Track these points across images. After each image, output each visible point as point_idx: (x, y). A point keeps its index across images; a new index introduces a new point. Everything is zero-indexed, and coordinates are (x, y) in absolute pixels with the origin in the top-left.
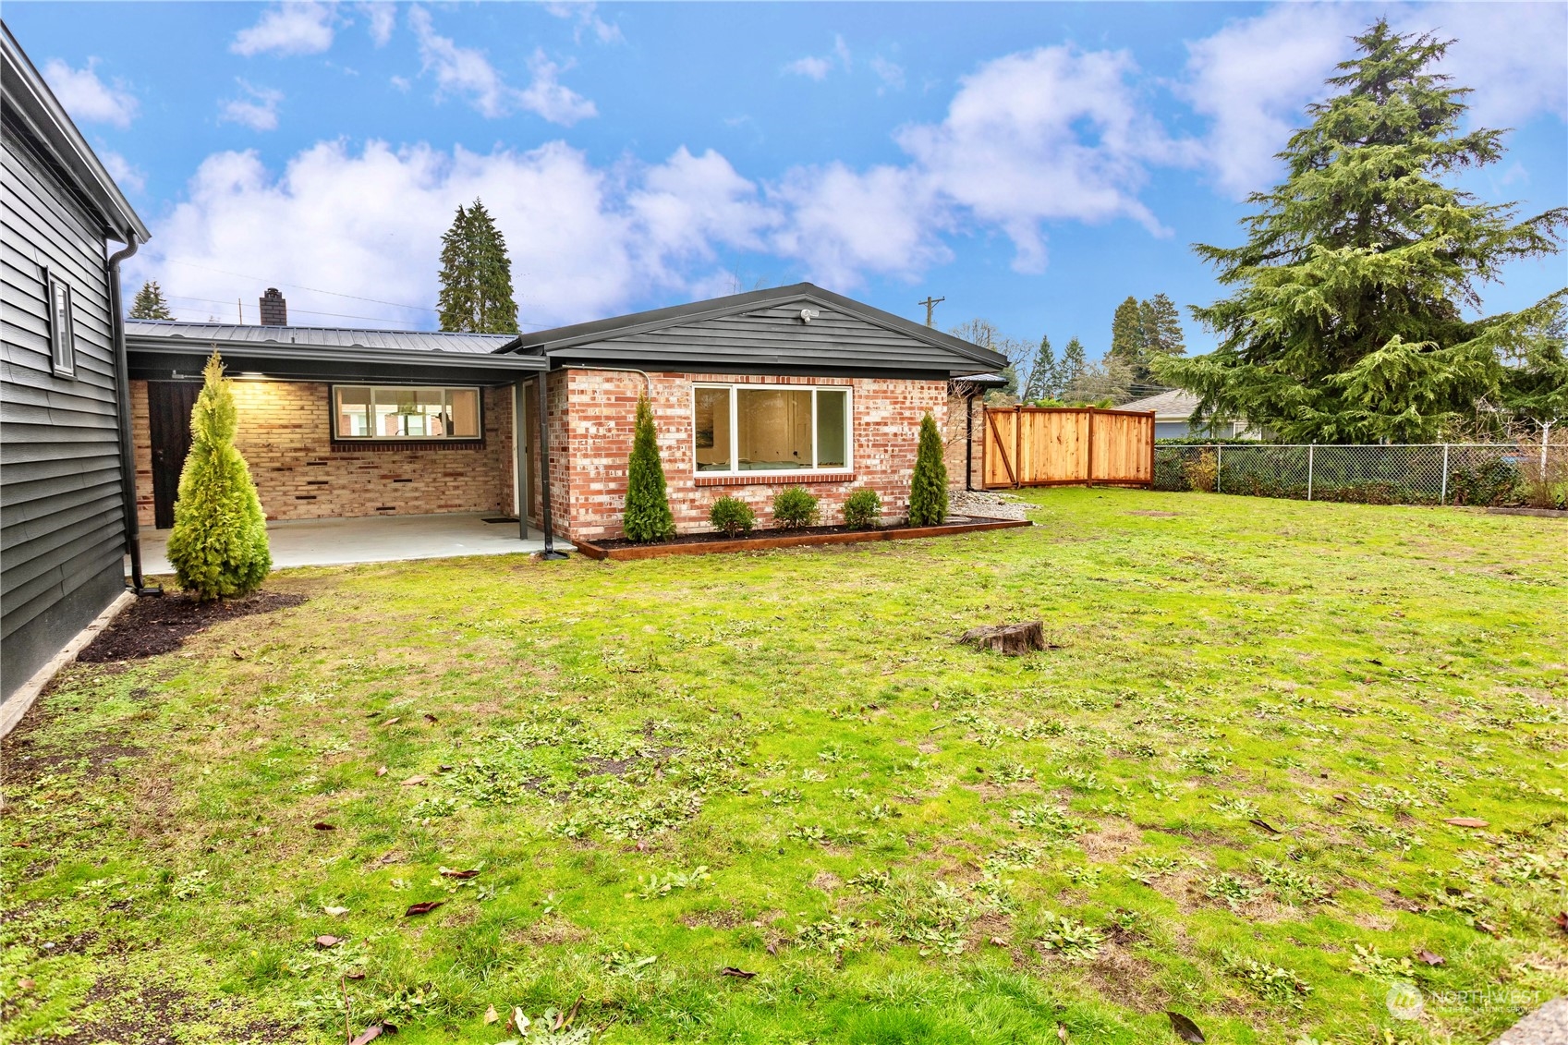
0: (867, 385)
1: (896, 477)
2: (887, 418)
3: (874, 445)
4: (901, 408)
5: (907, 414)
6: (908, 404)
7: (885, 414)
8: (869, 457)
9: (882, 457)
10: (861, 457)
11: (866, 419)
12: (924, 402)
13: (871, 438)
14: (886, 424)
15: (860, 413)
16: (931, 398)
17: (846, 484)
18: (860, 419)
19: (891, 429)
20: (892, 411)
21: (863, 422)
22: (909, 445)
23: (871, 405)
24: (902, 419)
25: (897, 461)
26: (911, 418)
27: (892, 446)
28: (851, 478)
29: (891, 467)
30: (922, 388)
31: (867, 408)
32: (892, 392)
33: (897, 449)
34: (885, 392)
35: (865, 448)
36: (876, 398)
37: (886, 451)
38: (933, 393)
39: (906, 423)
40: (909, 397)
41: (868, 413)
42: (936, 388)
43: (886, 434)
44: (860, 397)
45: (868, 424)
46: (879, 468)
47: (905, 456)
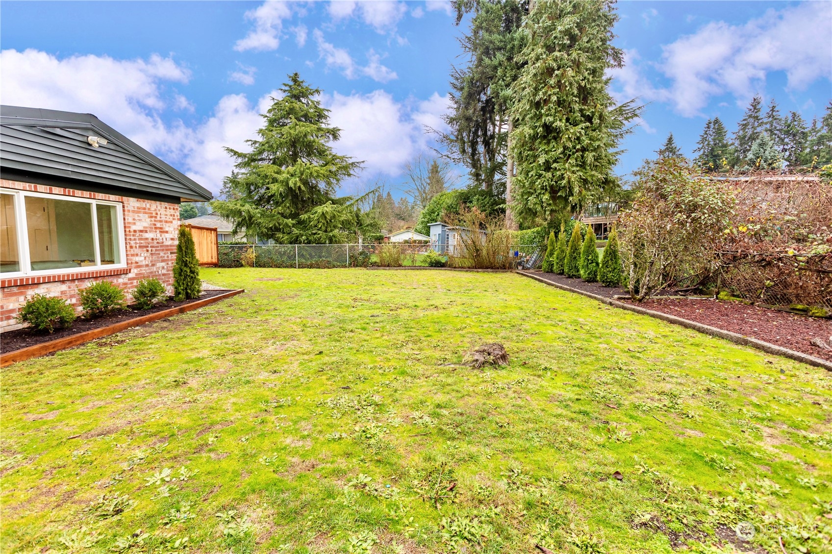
0: (132, 203)
1: (155, 269)
2: (146, 227)
3: (140, 247)
4: (155, 221)
5: (158, 225)
6: (158, 218)
7: (146, 224)
8: (137, 255)
9: (146, 255)
10: (132, 255)
11: (133, 228)
12: (168, 217)
13: (138, 241)
14: (146, 232)
15: (129, 223)
16: (171, 215)
17: (123, 276)
18: (130, 227)
19: (150, 235)
20: (150, 223)
21: (132, 230)
22: (161, 246)
23: (137, 218)
24: (156, 228)
25: (154, 257)
26: (161, 228)
27: (151, 247)
28: (126, 272)
29: (151, 261)
30: (166, 208)
31: (134, 219)
32: (149, 209)
33: (154, 249)
34: (144, 209)
35: (134, 248)
36: (139, 212)
37: (148, 251)
38: (172, 212)
39: (158, 231)
40: (159, 213)
41: (135, 224)
42: (174, 209)
43: (147, 239)
44: (129, 211)
45: (135, 231)
46: (144, 263)
47: (159, 254)
